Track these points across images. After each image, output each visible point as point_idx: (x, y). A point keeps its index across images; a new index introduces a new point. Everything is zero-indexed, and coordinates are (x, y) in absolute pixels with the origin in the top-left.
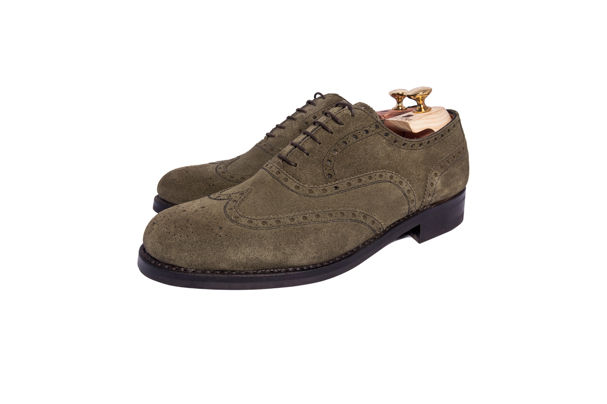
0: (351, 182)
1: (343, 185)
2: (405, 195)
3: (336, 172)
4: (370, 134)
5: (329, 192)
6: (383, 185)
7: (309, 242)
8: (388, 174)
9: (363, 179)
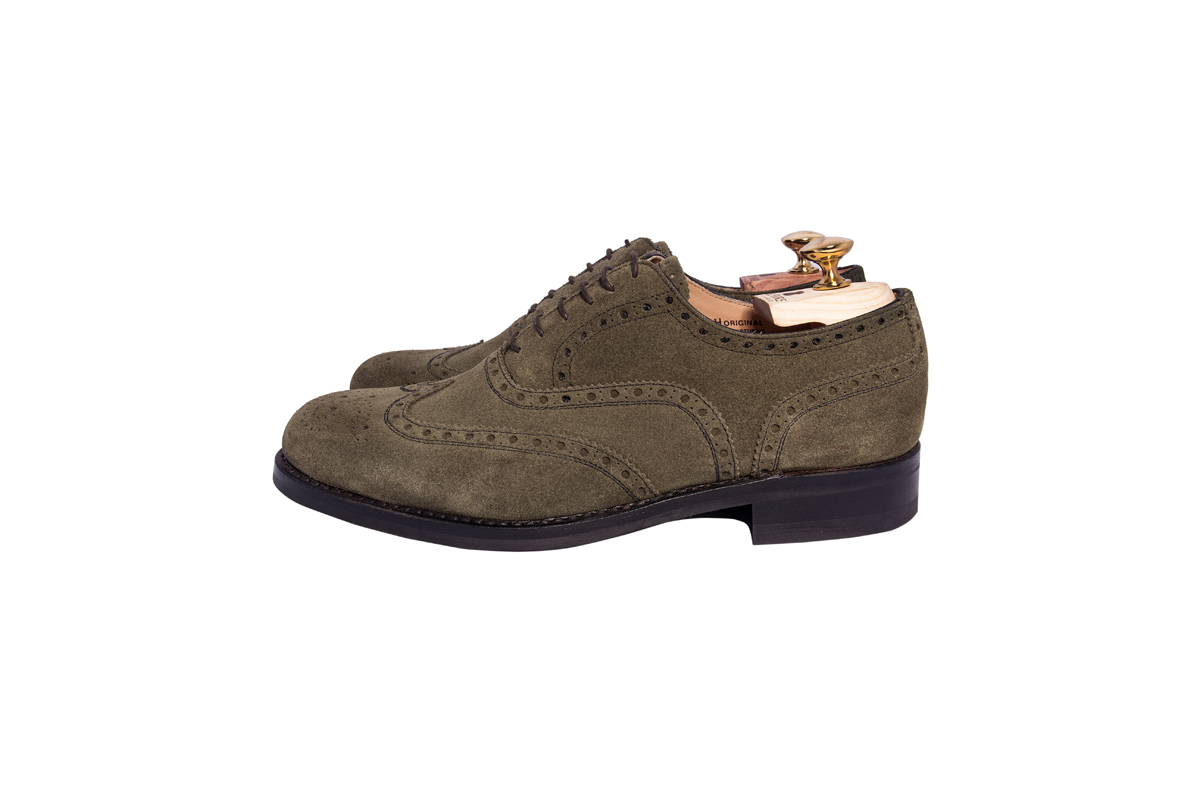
0: (597, 392)
1: (579, 395)
2: (706, 436)
3: (573, 370)
4: (653, 310)
5: (550, 403)
6: (663, 409)
7: (484, 478)
8: (680, 390)
9: (623, 391)
